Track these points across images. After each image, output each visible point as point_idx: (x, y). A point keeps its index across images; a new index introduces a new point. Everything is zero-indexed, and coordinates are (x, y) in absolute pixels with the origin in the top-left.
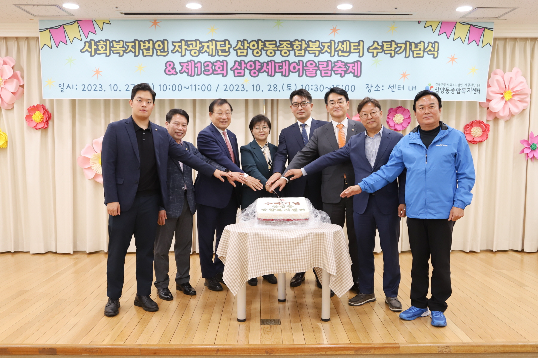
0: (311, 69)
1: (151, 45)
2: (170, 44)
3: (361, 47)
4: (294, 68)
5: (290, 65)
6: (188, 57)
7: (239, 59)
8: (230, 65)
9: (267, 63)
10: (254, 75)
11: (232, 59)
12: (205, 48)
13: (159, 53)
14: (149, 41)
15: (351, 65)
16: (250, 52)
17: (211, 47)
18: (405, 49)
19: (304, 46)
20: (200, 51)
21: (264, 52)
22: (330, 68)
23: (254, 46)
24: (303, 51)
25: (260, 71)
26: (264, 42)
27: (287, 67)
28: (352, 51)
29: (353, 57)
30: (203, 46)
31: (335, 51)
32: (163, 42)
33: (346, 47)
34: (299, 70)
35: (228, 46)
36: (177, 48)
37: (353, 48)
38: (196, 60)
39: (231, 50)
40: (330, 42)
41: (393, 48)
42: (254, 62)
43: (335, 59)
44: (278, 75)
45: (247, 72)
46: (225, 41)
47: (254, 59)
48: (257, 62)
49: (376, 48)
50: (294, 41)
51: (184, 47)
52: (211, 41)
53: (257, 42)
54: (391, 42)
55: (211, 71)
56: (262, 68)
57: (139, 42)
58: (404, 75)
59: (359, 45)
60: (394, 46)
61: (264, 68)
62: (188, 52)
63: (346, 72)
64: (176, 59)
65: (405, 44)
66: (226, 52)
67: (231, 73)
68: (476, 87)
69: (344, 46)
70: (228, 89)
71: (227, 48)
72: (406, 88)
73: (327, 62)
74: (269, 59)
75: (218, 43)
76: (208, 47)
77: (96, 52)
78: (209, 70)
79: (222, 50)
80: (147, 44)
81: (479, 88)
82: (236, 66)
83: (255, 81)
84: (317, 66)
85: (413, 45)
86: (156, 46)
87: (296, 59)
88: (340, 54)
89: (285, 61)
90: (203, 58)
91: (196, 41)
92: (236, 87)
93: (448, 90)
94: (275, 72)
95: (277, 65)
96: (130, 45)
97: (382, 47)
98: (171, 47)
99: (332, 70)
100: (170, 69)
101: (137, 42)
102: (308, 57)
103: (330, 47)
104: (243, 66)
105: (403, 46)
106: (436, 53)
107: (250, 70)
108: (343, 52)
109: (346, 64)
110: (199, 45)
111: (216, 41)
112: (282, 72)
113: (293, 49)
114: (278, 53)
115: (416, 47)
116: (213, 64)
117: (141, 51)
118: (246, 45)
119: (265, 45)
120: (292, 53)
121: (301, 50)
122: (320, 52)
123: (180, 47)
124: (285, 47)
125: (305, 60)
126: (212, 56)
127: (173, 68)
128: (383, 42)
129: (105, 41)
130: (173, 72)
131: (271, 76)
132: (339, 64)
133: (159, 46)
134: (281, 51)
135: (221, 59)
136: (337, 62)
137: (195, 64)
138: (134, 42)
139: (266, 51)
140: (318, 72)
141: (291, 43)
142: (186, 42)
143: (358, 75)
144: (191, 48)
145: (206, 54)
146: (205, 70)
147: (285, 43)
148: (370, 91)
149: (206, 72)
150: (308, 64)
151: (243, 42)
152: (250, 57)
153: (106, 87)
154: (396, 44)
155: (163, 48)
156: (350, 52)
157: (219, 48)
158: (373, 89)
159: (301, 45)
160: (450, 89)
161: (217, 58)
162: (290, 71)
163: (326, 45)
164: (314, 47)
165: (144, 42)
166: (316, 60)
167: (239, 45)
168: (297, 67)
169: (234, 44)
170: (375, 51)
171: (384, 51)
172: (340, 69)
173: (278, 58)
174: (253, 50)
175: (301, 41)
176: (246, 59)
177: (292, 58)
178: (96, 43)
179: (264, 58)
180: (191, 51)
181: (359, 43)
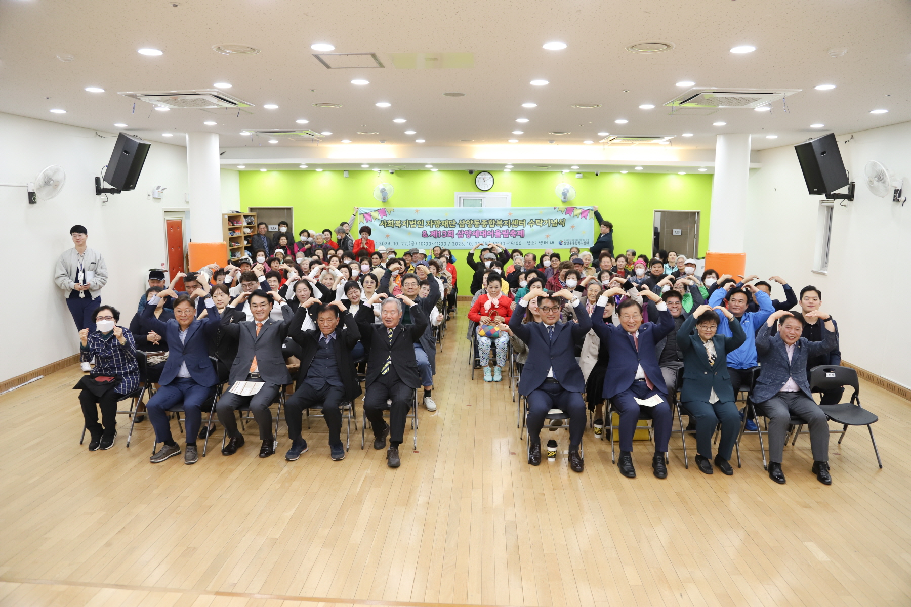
0: (498, 234)
1: (415, 222)
2: (425, 222)
3: (524, 222)
4: (489, 233)
5: (487, 232)
6: (434, 228)
7: (460, 229)
8: (456, 232)
9: (475, 231)
10: (468, 238)
11: (456, 229)
12: (443, 224)
13: (419, 226)
14: (414, 220)
15: (519, 232)
16: (466, 225)
17: (446, 223)
18: (548, 222)
19: (494, 222)
20: (440, 225)
21: (473, 226)
22: (508, 233)
23: (468, 222)
24: (494, 225)
25: (471, 235)
26: (473, 220)
27: (485, 233)
28: (520, 224)
29: (520, 228)
30: (442, 223)
31: (510, 224)
32: (421, 221)
33: (516, 222)
34: (491, 234)
35: (454, 222)
36: (428, 224)
37: (520, 223)
38: (438, 229)
39: (456, 224)
40: (508, 220)
41: (541, 222)
42: (468, 231)
43: (510, 228)
44: (481, 237)
45: (465, 236)
46: (453, 220)
47: (468, 229)
48: (470, 231)
49: (532, 223)
50: (489, 220)
51: (432, 223)
52: (446, 220)
53: (470, 220)
54: (540, 219)
55: (446, 235)
56: (472, 233)
57: (409, 221)
58: (548, 236)
59: (523, 221)
60: (542, 221)
61: (474, 234)
62: (434, 226)
63: (516, 235)
64: (428, 229)
65: (548, 220)
66: (453, 225)
67: (456, 236)
68: (585, 241)
69: (515, 222)
70: (455, 244)
71: (454, 224)
72: (549, 243)
73: (507, 230)
74: (476, 229)
75: (450, 221)
76: (444, 223)
77: (387, 226)
78: (444, 235)
79: (451, 225)
80: (413, 222)
81: (587, 241)
82: (459, 232)
83: (469, 240)
84: (501, 233)
85: (552, 221)
86: (418, 223)
87: (490, 229)
88: (513, 226)
89: (484, 230)
90: (442, 229)
91: (438, 220)
92: (459, 244)
93: (571, 243)
94: (479, 236)
95: (480, 232)
96: (404, 222)
97: (535, 222)
98: (425, 223)
99: (509, 234)
100: (425, 235)
101: (408, 221)
102: (496, 228)
103: (508, 223)
104: (463, 232)
105: (547, 221)
106: (564, 224)
107: (466, 235)
108: (514, 225)
109: (516, 231)
110: (440, 222)
111: (448, 220)
112: (483, 236)
113: (488, 224)
114: (481, 226)
115: (553, 221)
116: (447, 232)
117: (410, 226)
118: (464, 222)
119: (474, 222)
120: (488, 225)
121: (492, 224)
122: (502, 225)
123: (430, 223)
124: (484, 223)
125: (495, 229)
126: (446, 227)
127: (426, 234)
128: (535, 220)
129: (391, 220)
130: (426, 236)
131: (477, 238)
132: (513, 231)
133: (419, 223)
134: (482, 225)
135: (451, 229)
136: (512, 230)
137: (438, 232)
138: (406, 221)
139: (475, 225)
140: (502, 235)
141: (487, 221)
142: (433, 221)
143: (522, 236)
144: (435, 223)
145: (443, 227)
146: (443, 235)
147: (484, 221)
148: (529, 245)
149: (444, 236)
150: (496, 232)
151: (462, 220)
152: (466, 228)
153: (392, 243)
154: (543, 220)
155: (421, 224)
156: (518, 225)
157: (450, 223)
158: (531, 244)
159: (493, 222)
160: (572, 242)
161: (449, 229)
162: (487, 235)
163: (506, 222)
164: (499, 223)
165: (411, 221)
166: (501, 229)
167: (460, 222)
168: (491, 233)
169: (458, 222)
170: (532, 224)
171: (536, 224)
172: (513, 234)
173: (481, 229)
174: (468, 225)
175: (493, 220)
176: (464, 229)
177: (488, 229)
178: (386, 221)
179: (473, 229)
180: (435, 225)
181: (523, 220)
